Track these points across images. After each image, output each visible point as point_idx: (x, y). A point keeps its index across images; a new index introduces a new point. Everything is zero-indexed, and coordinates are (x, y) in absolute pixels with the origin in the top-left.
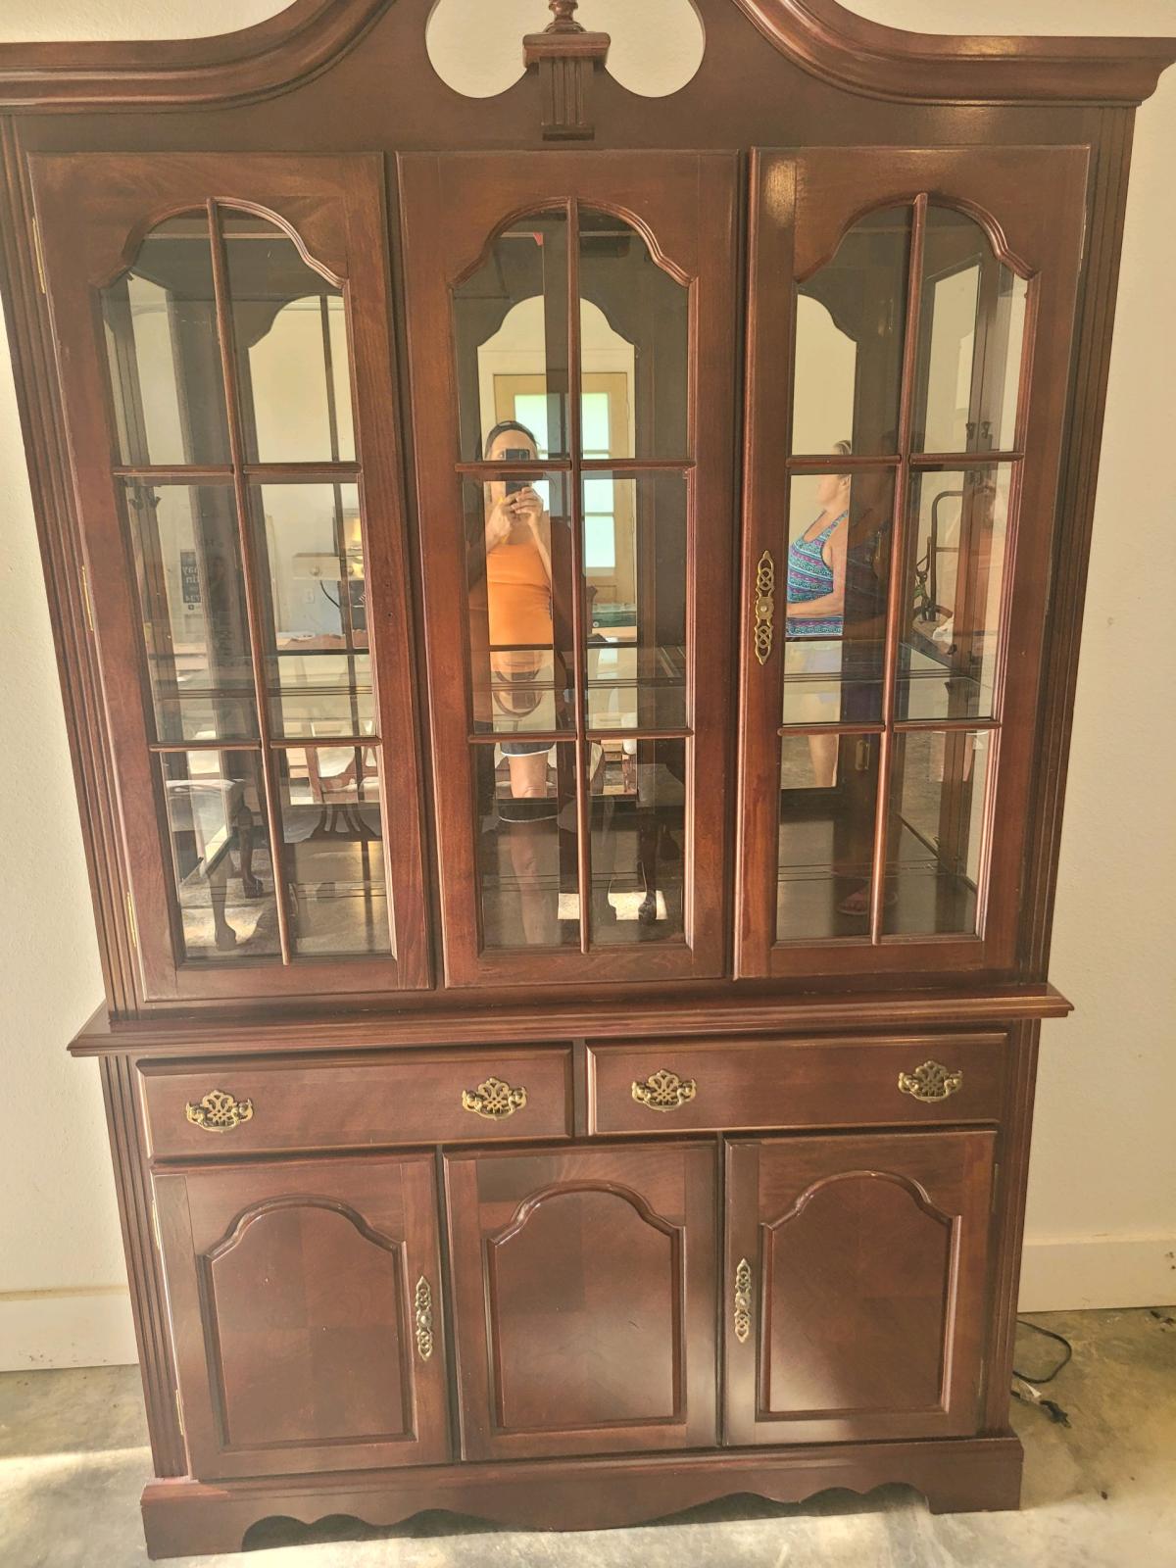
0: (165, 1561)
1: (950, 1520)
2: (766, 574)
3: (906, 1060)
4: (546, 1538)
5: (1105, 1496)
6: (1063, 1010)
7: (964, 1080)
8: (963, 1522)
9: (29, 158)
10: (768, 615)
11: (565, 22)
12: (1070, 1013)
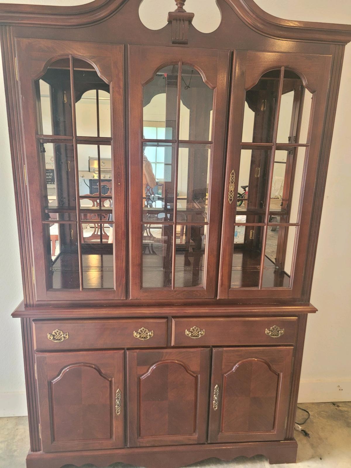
2: (233, 177)
3: (268, 325)
5: (321, 459)
6: (314, 311)
7: (285, 332)
9: (15, 39)
10: (233, 189)
11: (180, 9)
12: (317, 312)
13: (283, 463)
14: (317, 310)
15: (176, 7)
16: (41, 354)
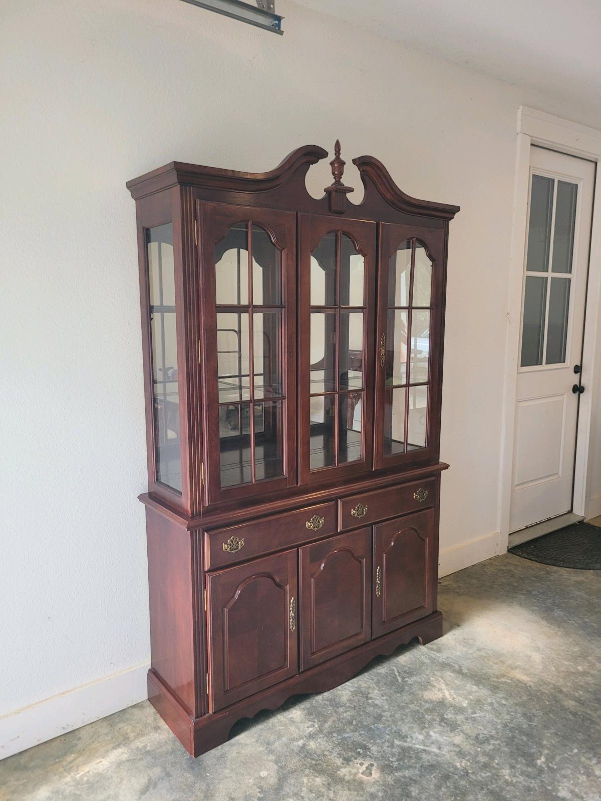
0: (201, 756)
1: (428, 645)
2: (383, 340)
3: (414, 489)
4: (326, 694)
6: (446, 467)
8: (432, 645)
9: (198, 201)
10: (384, 353)
11: (338, 182)
12: (449, 467)
13: (433, 640)
14: (449, 466)
15: (334, 181)
16: (214, 573)
